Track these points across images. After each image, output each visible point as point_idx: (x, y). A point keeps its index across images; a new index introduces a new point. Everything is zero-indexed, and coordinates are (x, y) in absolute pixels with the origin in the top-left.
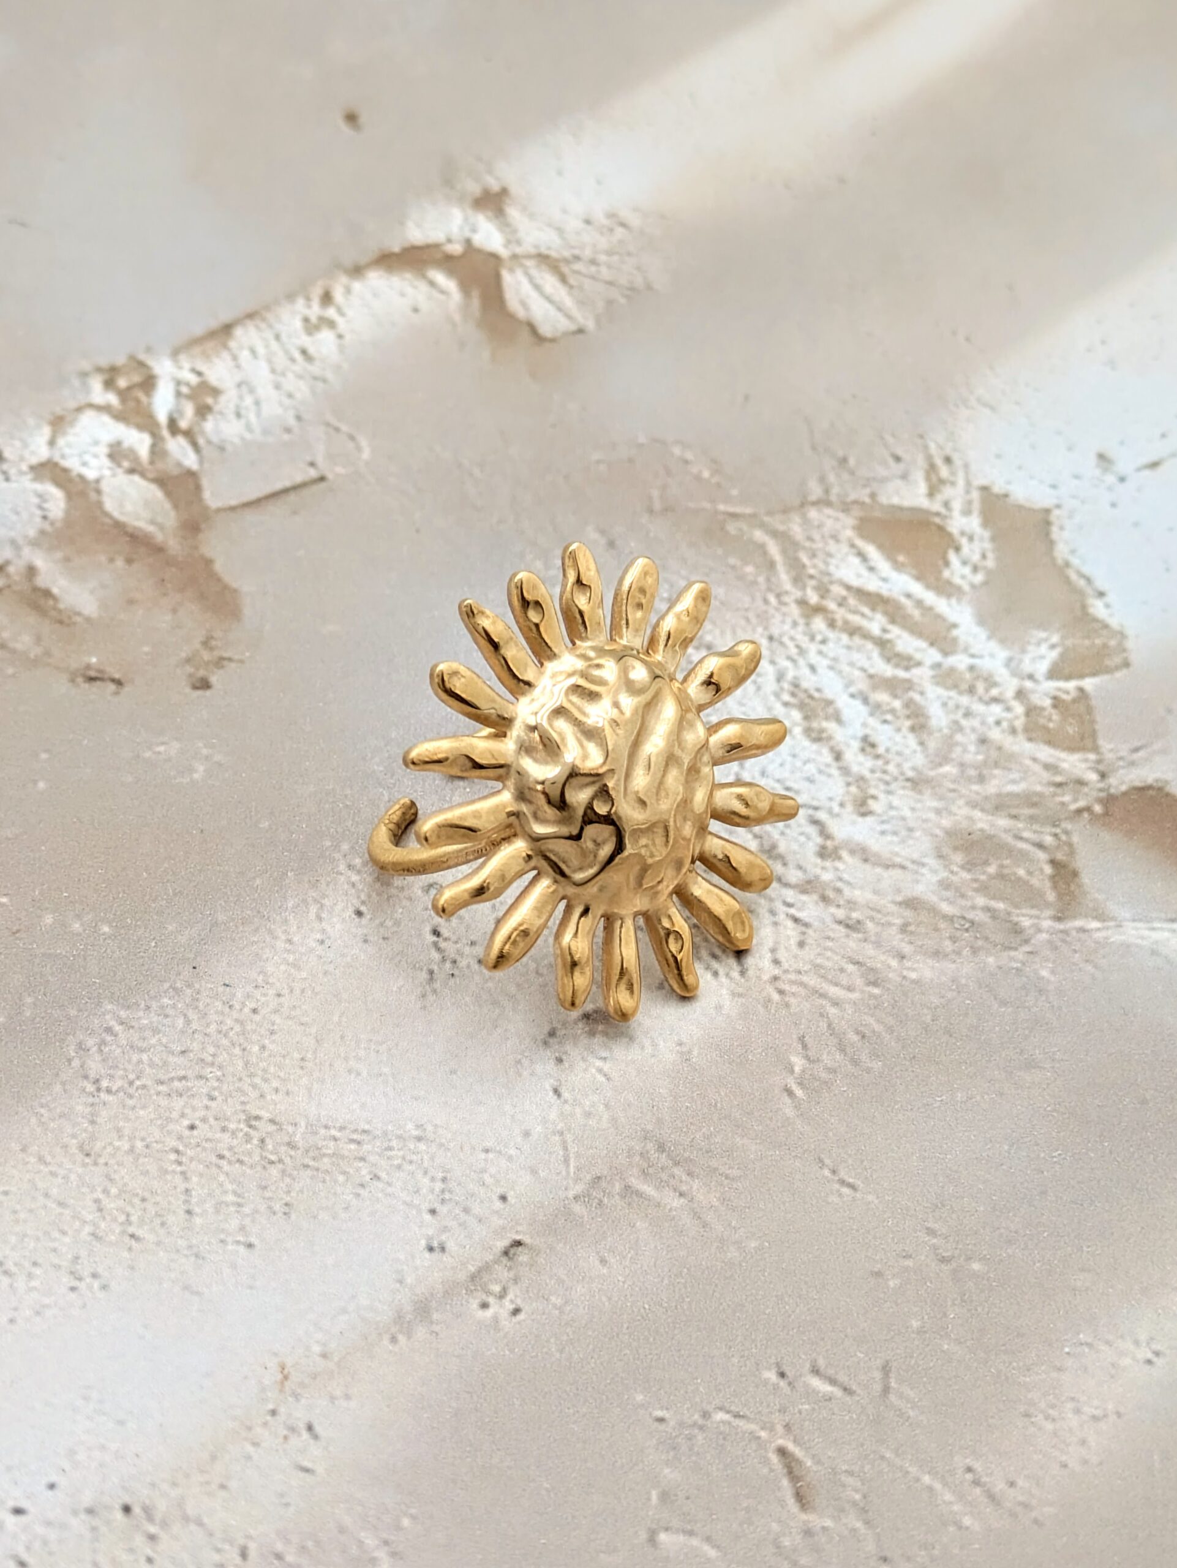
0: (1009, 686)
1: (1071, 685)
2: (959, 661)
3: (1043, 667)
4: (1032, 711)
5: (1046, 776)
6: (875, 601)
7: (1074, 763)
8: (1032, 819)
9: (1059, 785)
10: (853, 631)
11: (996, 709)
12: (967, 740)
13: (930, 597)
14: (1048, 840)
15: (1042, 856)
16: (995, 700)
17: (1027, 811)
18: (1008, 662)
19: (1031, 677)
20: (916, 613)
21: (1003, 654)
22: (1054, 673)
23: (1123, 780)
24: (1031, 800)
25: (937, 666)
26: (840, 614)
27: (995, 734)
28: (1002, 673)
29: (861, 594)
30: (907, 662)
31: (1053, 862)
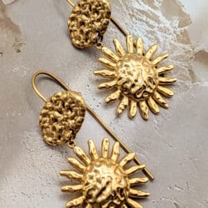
0: (172, 30)
1: (183, 29)
2: (162, 25)
3: (177, 25)
4: (177, 36)
5: (183, 51)
6: (143, 12)
7: (187, 47)
8: (183, 61)
9: (186, 52)
10: (141, 20)
11: (171, 36)
12: (167, 44)
13: (153, 10)
14: (187, 65)
15: (187, 69)
16: (170, 34)
17: (182, 59)
18: (170, 24)
19: (175, 27)
20: (151, 15)
21: (169, 23)
22: (179, 26)
23: (197, 50)
24: (182, 57)
25: (158, 27)
26: (137, 16)
27: (172, 42)
28: (170, 28)
29: (140, 11)
30: (152, 27)
31: (189, 70)
